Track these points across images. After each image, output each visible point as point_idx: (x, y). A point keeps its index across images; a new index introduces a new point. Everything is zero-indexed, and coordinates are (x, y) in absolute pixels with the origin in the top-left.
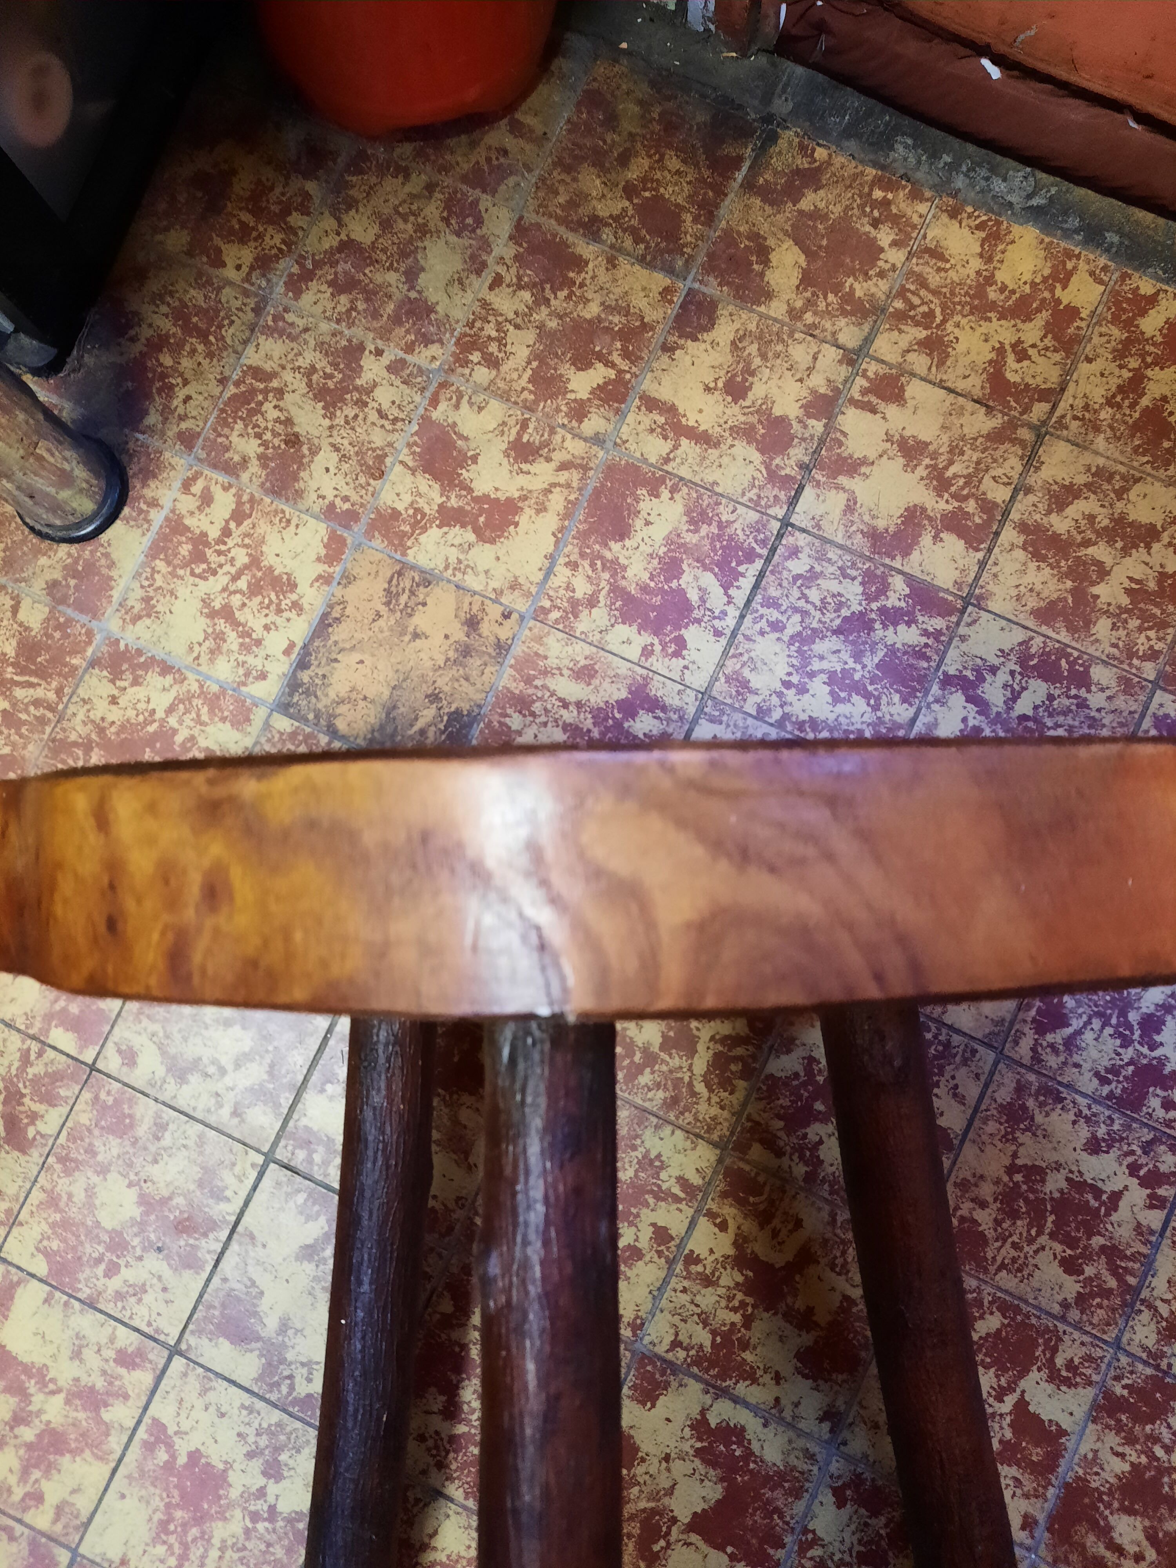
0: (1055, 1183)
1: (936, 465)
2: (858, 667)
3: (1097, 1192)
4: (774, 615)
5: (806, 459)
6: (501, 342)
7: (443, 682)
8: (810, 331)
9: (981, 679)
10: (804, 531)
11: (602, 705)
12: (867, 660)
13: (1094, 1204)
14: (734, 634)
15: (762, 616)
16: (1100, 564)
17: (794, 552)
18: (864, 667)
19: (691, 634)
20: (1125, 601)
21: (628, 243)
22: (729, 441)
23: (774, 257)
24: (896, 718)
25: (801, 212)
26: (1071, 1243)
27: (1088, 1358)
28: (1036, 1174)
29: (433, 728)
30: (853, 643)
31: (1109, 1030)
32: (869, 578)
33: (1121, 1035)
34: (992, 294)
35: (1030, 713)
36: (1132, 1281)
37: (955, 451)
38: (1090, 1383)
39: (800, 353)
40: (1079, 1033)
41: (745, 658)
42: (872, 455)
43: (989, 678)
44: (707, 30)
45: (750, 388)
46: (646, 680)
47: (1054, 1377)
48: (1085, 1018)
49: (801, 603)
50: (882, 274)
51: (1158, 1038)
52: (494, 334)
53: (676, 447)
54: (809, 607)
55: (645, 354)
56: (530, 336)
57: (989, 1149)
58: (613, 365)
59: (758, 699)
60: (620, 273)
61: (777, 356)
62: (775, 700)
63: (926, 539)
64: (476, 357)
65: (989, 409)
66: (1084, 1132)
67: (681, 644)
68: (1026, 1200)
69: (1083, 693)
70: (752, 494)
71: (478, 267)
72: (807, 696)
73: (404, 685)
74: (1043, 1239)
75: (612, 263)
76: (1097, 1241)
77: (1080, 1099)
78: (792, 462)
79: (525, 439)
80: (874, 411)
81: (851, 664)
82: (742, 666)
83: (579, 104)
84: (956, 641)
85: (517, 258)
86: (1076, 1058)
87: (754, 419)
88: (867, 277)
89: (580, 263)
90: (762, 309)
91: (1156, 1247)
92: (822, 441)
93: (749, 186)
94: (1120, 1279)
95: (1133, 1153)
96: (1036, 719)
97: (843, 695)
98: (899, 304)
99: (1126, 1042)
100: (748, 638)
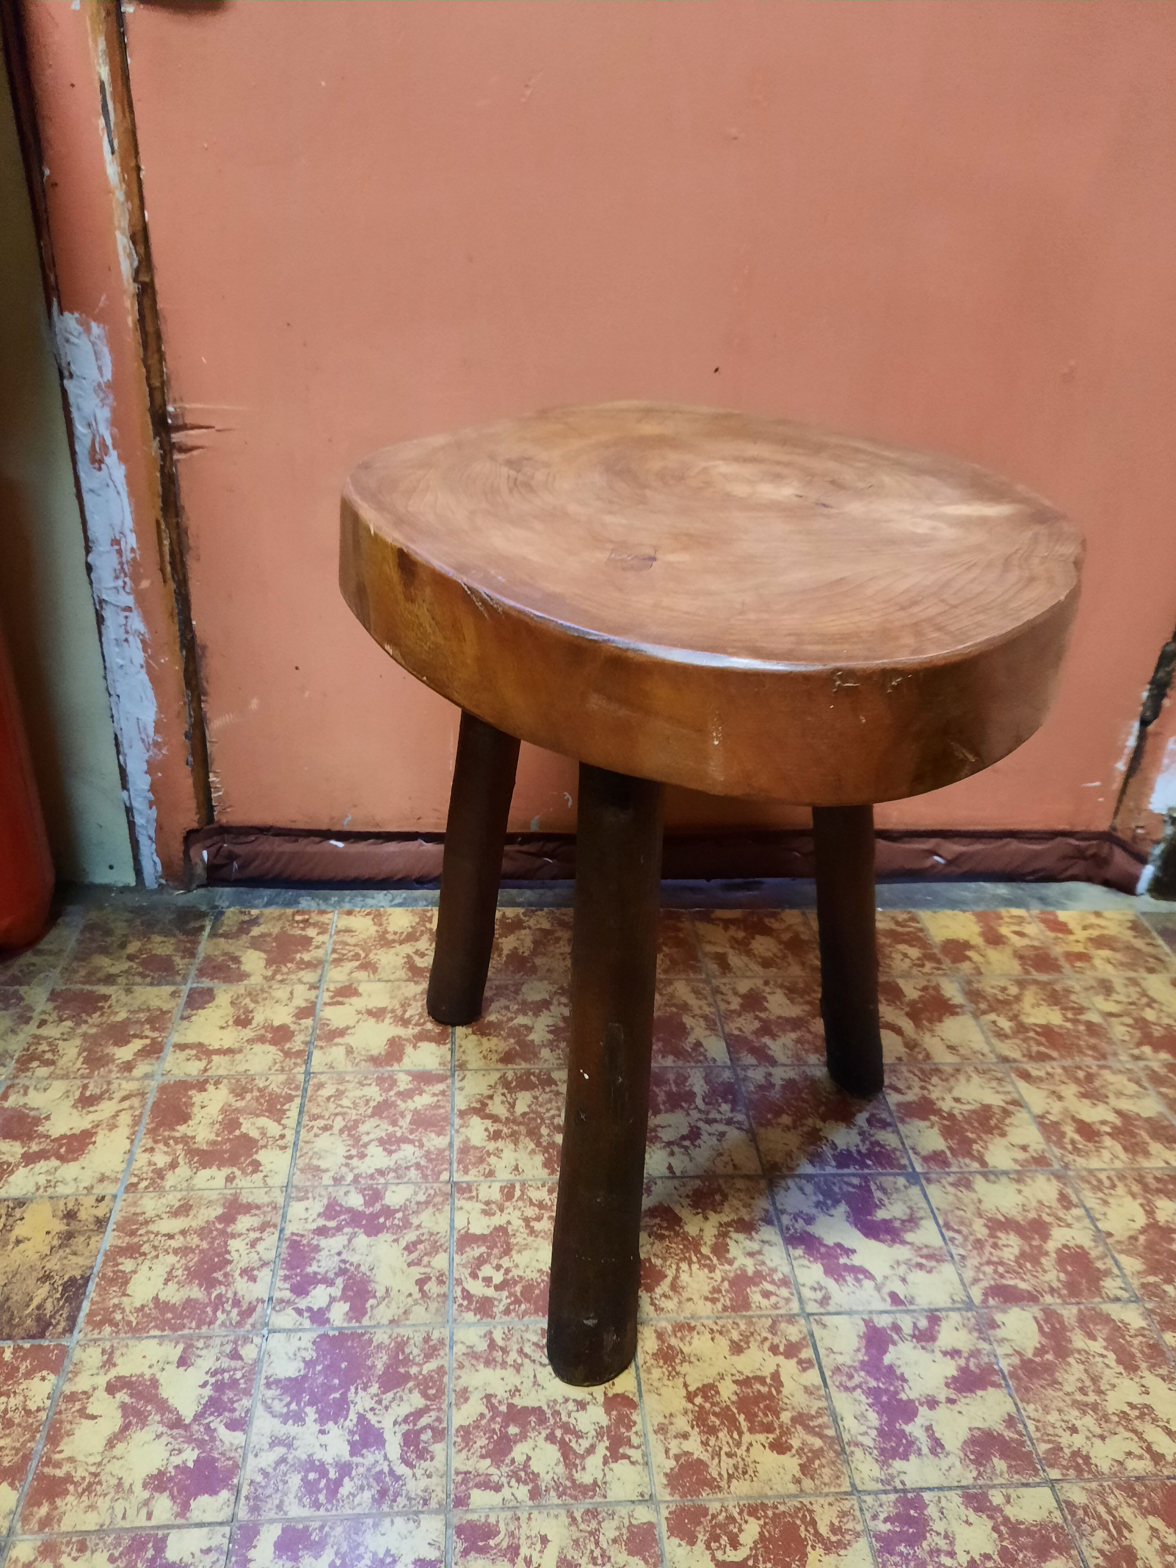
0: (727, 1391)
1: (396, 1016)
2: (397, 1129)
3: (761, 1380)
4: (321, 1123)
5: (308, 1039)
6: (54, 1050)
7: (53, 1264)
8: (282, 981)
9: (485, 1105)
10: (322, 1073)
11: (203, 1225)
12: (401, 1122)
13: (764, 1390)
14: (295, 1144)
15: (312, 1127)
16: (525, 1026)
17: (321, 1086)
18: (401, 1127)
19: (261, 1156)
20: (551, 1037)
21: (138, 979)
22: (249, 1047)
23: (243, 959)
24: (438, 1146)
25: (252, 937)
26: (768, 1428)
27: (843, 1514)
28: (708, 1390)
29: (50, 1300)
30: (386, 1118)
31: (695, 1267)
32: (380, 1081)
33: (705, 1266)
34: (390, 937)
35: (527, 1110)
36: (831, 1432)
37: (405, 1005)
38: (858, 1535)
39: (281, 993)
40: (676, 1277)
41: (310, 1154)
42: (351, 1024)
43: (489, 1102)
44: (160, 885)
45: (253, 1018)
46: (236, 1196)
47: (829, 1547)
48: (674, 1266)
49: (339, 1110)
50: (317, 947)
51: (730, 1256)
52: (47, 1048)
53: (209, 1062)
54: (345, 1110)
55: (169, 1025)
56: (78, 1041)
57: (663, 1391)
58: (147, 1037)
59: (331, 1174)
60: (136, 994)
61: (266, 999)
62: (344, 1170)
63: (409, 1049)
64: (35, 1064)
65: (416, 983)
66: (723, 1343)
67: (256, 1166)
68: (715, 1414)
69: (554, 1087)
70: (277, 1066)
71: (25, 1020)
72: (367, 1159)
73: (14, 1280)
74: (747, 1438)
75: (128, 991)
76: (786, 1417)
77: (706, 1322)
78: (299, 1043)
79: (88, 1094)
80: (342, 1003)
81: (391, 1129)
82: (311, 1158)
83: (82, 932)
84: (457, 1092)
85: (55, 1008)
86: (685, 1295)
87: (263, 1031)
88: (309, 951)
89: (106, 998)
90: (245, 982)
91: (828, 1397)
92: (314, 1029)
93: (214, 935)
94: (821, 1436)
95: (766, 1339)
96: (532, 1112)
97: (393, 1148)
98: (335, 956)
99: (712, 1269)
100: (307, 1142)
